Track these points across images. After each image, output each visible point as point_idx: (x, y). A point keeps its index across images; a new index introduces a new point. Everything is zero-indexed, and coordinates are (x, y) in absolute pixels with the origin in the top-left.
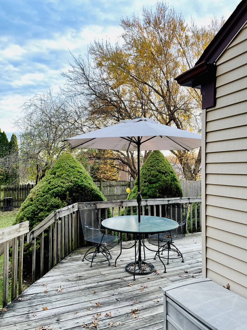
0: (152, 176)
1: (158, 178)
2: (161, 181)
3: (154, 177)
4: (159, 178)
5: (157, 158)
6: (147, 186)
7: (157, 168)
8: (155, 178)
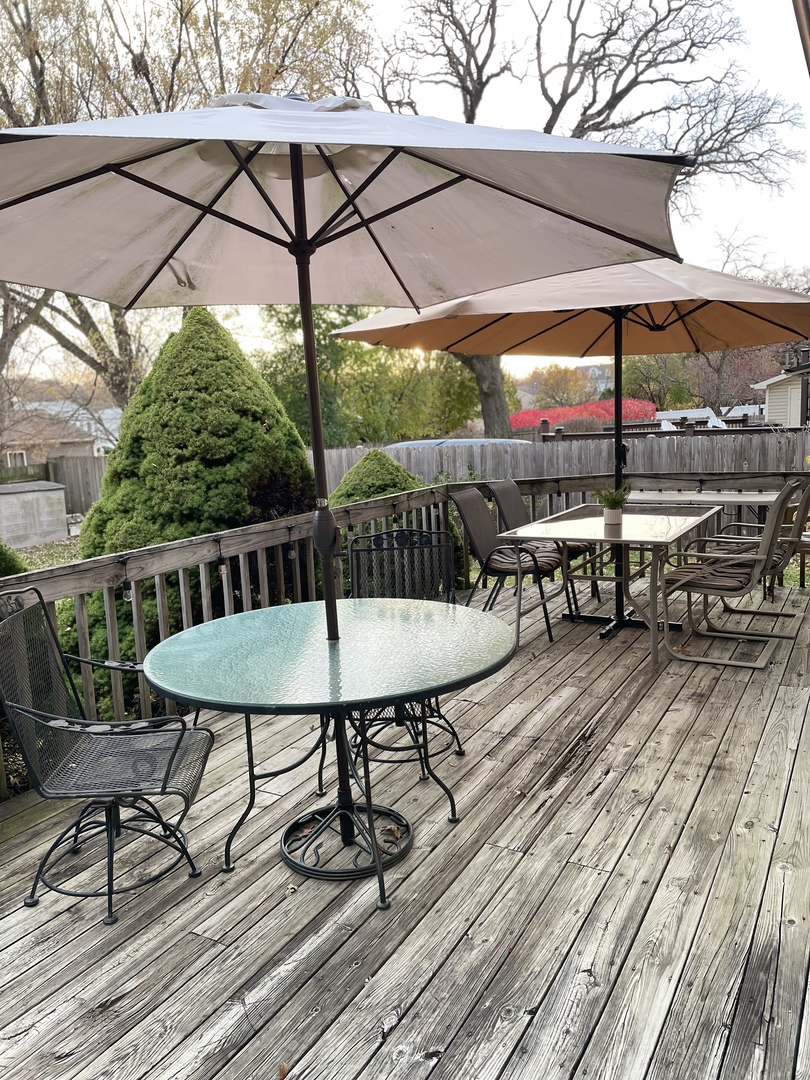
0: (214, 433)
1: (241, 440)
2: (254, 450)
3: (223, 436)
4: (246, 440)
5: (221, 353)
6: (196, 476)
7: (229, 397)
8: (230, 439)
